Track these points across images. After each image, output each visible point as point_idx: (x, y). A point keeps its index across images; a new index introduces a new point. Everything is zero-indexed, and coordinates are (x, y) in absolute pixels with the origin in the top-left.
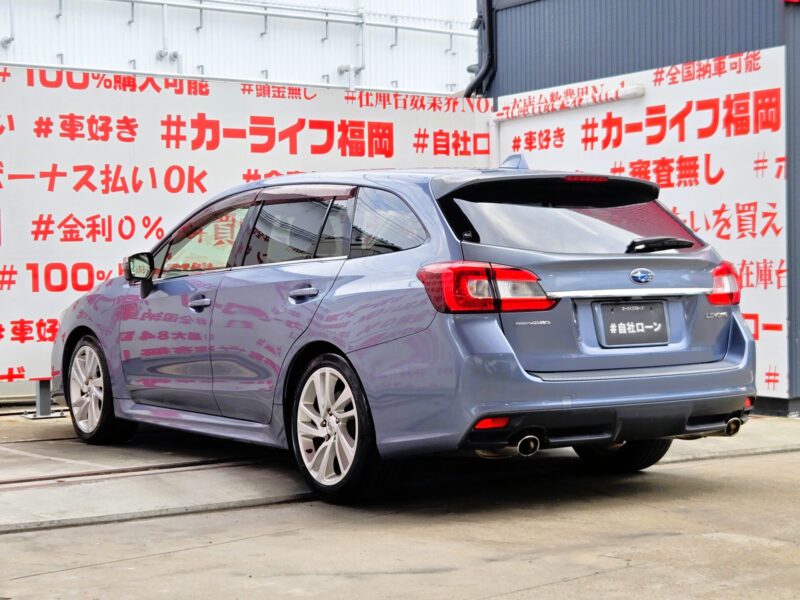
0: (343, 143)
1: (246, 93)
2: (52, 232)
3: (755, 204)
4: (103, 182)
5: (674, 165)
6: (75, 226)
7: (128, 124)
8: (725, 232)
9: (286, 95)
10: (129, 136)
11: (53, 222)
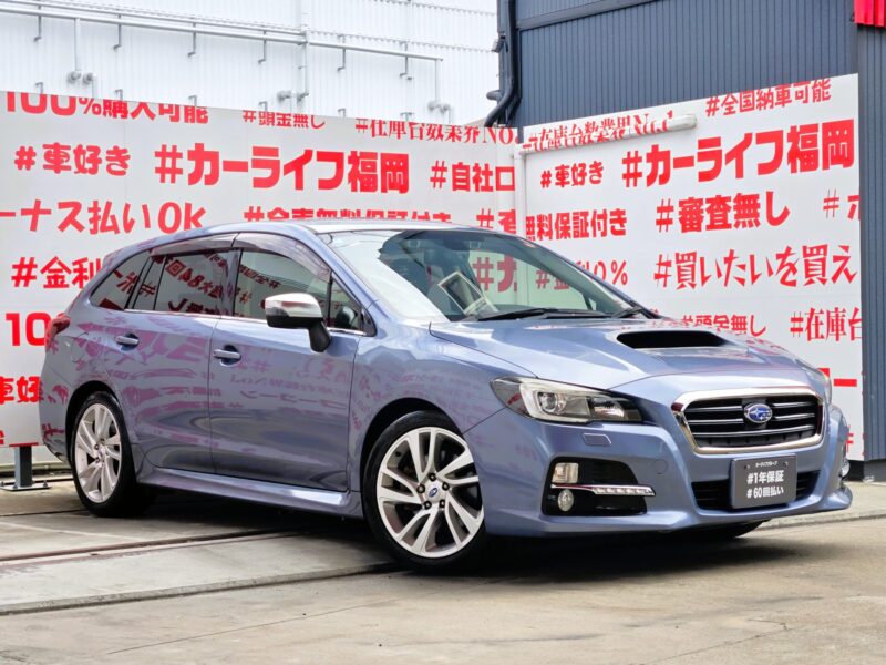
0: (353, 177)
1: (249, 120)
2: (34, 278)
3: (825, 247)
4: (91, 221)
5: (731, 204)
6: (60, 271)
7: (119, 155)
8: (790, 277)
9: (292, 123)
10: (120, 169)
11: (35, 266)
